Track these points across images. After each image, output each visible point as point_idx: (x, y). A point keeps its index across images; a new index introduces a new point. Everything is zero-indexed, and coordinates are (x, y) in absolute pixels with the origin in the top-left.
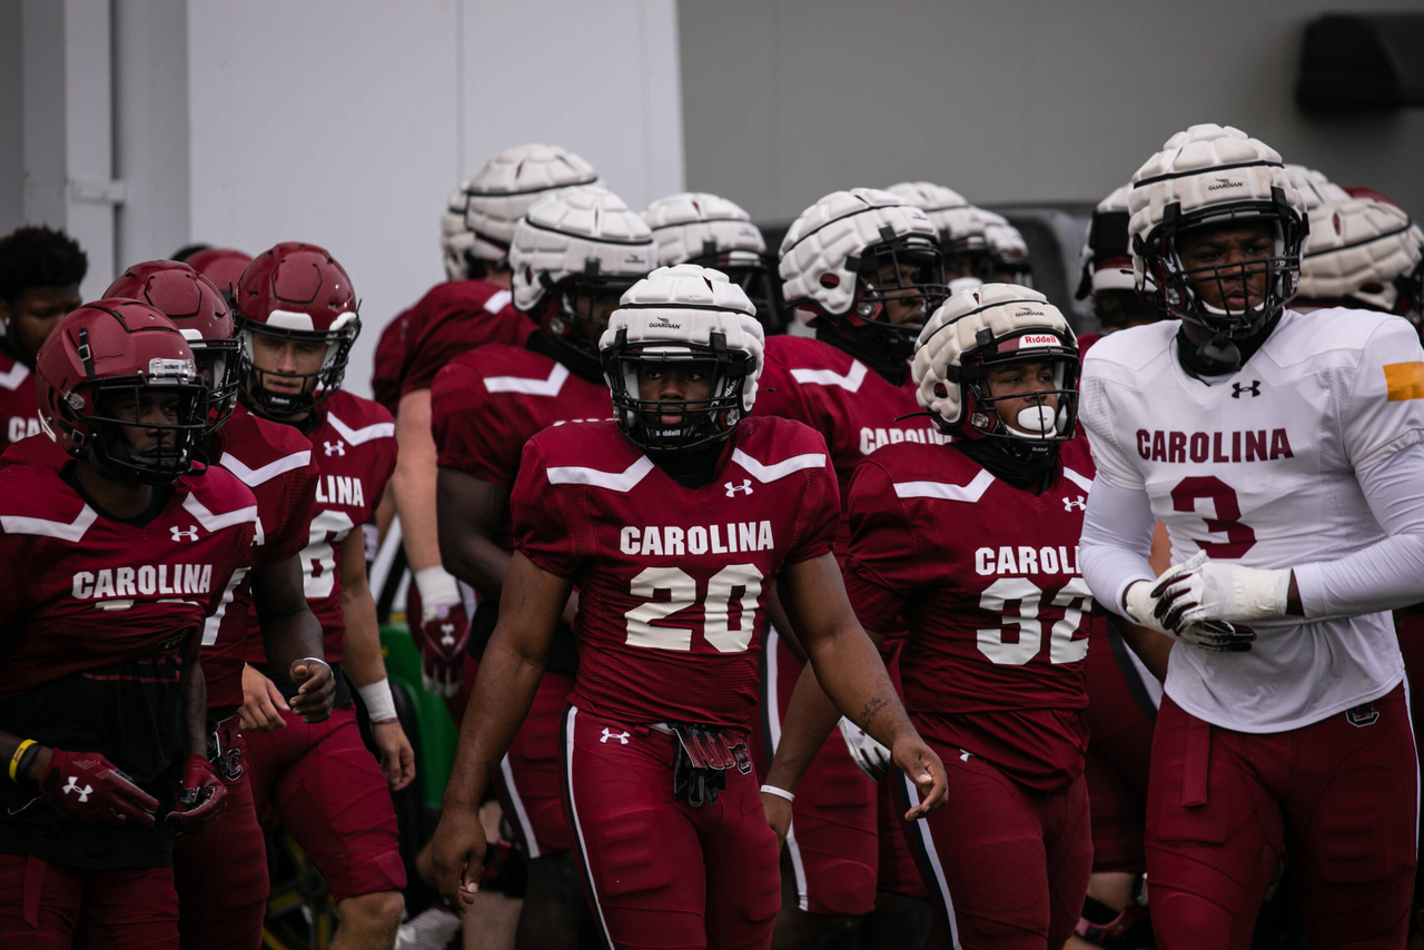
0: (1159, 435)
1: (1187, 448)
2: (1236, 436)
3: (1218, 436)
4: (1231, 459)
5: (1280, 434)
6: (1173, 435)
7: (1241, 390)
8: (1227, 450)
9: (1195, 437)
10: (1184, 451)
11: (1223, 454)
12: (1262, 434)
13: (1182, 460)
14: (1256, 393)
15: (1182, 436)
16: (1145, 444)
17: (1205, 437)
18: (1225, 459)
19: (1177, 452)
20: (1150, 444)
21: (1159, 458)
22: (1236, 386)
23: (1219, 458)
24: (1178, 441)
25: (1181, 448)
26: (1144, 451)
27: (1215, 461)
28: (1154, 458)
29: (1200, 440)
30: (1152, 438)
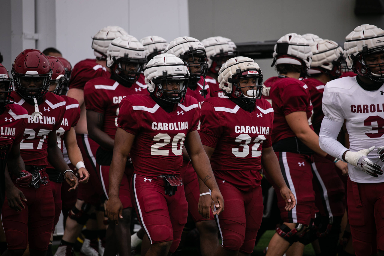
0: (359, 106)
1: (369, 109)
2: (383, 105)
3: (378, 105)
4: (382, 111)
6: (364, 106)
8: (381, 108)
9: (371, 106)
10: (368, 110)
11: (380, 110)
13: (367, 112)
16: (354, 109)
17: (374, 106)
18: (381, 111)
19: (366, 110)
20: (356, 109)
21: (359, 112)
22: (382, 92)
23: (379, 111)
24: (366, 107)
25: (367, 109)
26: (354, 110)
27: (378, 112)
28: (358, 112)
29: (373, 107)
30: (357, 107)
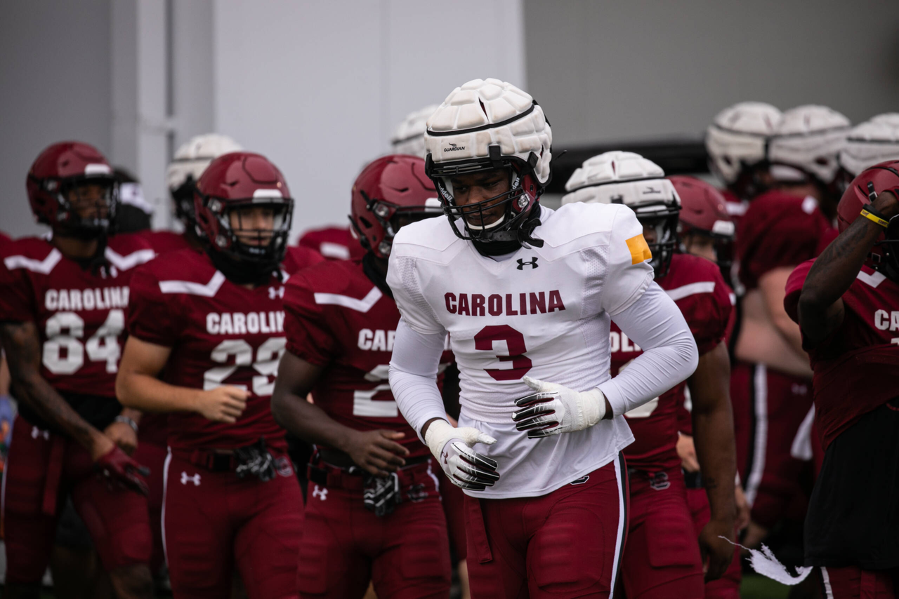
0: (463, 297)
1: (486, 305)
2: (523, 296)
3: (509, 297)
4: (519, 313)
5: (555, 294)
6: (475, 297)
7: (524, 264)
8: (516, 306)
9: (491, 298)
10: (484, 308)
11: (514, 309)
12: (542, 294)
13: (482, 314)
14: (535, 266)
15: (482, 298)
16: (452, 303)
17: (499, 298)
18: (515, 313)
19: (478, 309)
20: (457, 303)
21: (464, 313)
22: (520, 261)
23: (510, 312)
24: (478, 301)
25: (481, 305)
26: (452, 308)
27: (508, 314)
28: (460, 313)
29: (495, 300)
30: (458, 299)
